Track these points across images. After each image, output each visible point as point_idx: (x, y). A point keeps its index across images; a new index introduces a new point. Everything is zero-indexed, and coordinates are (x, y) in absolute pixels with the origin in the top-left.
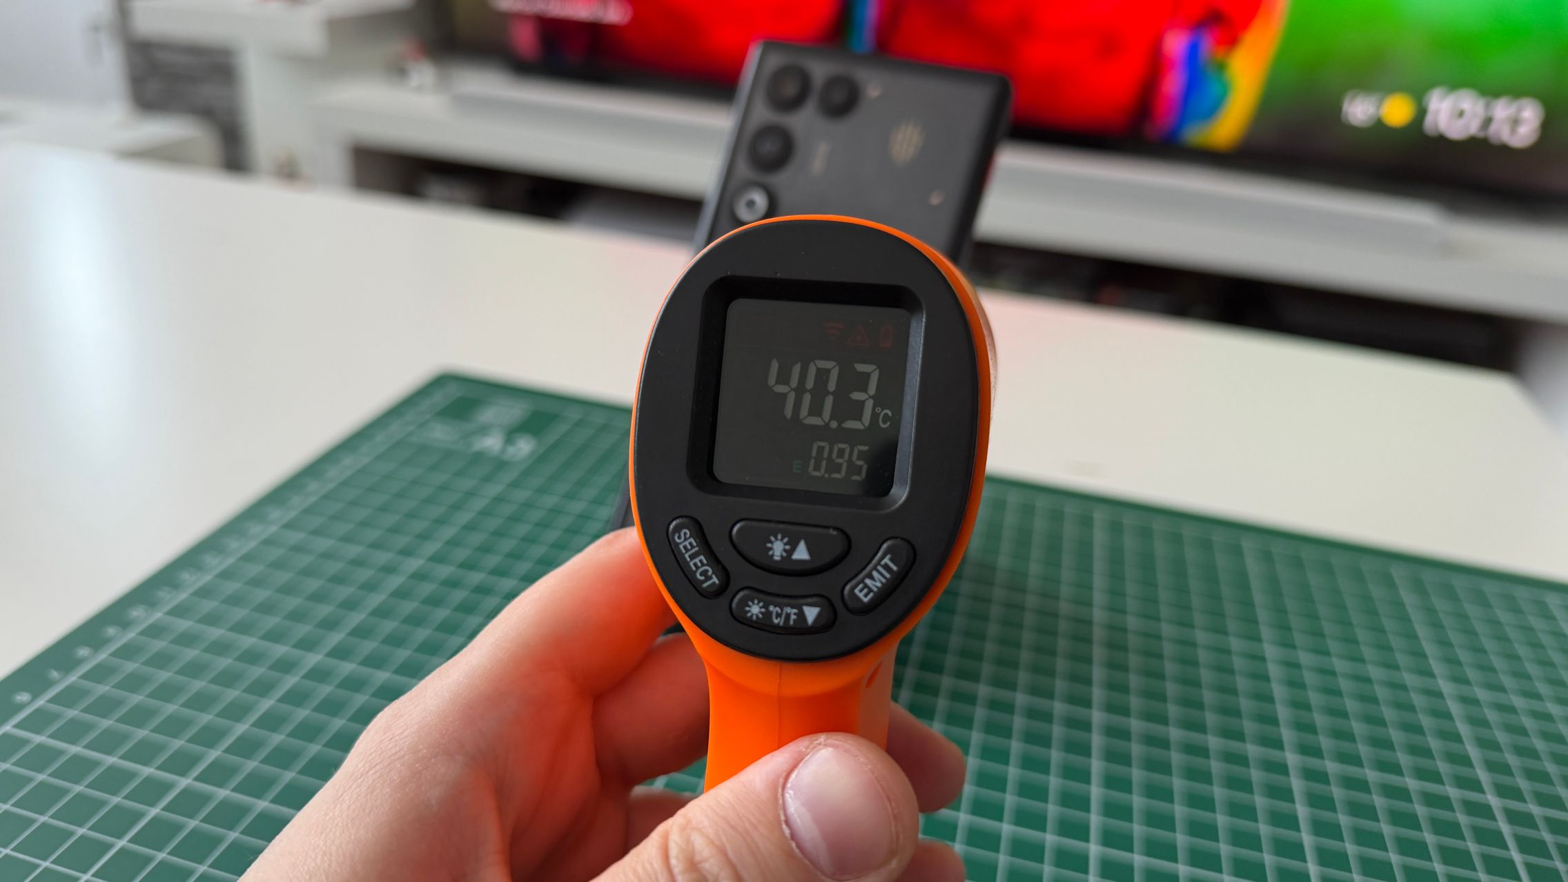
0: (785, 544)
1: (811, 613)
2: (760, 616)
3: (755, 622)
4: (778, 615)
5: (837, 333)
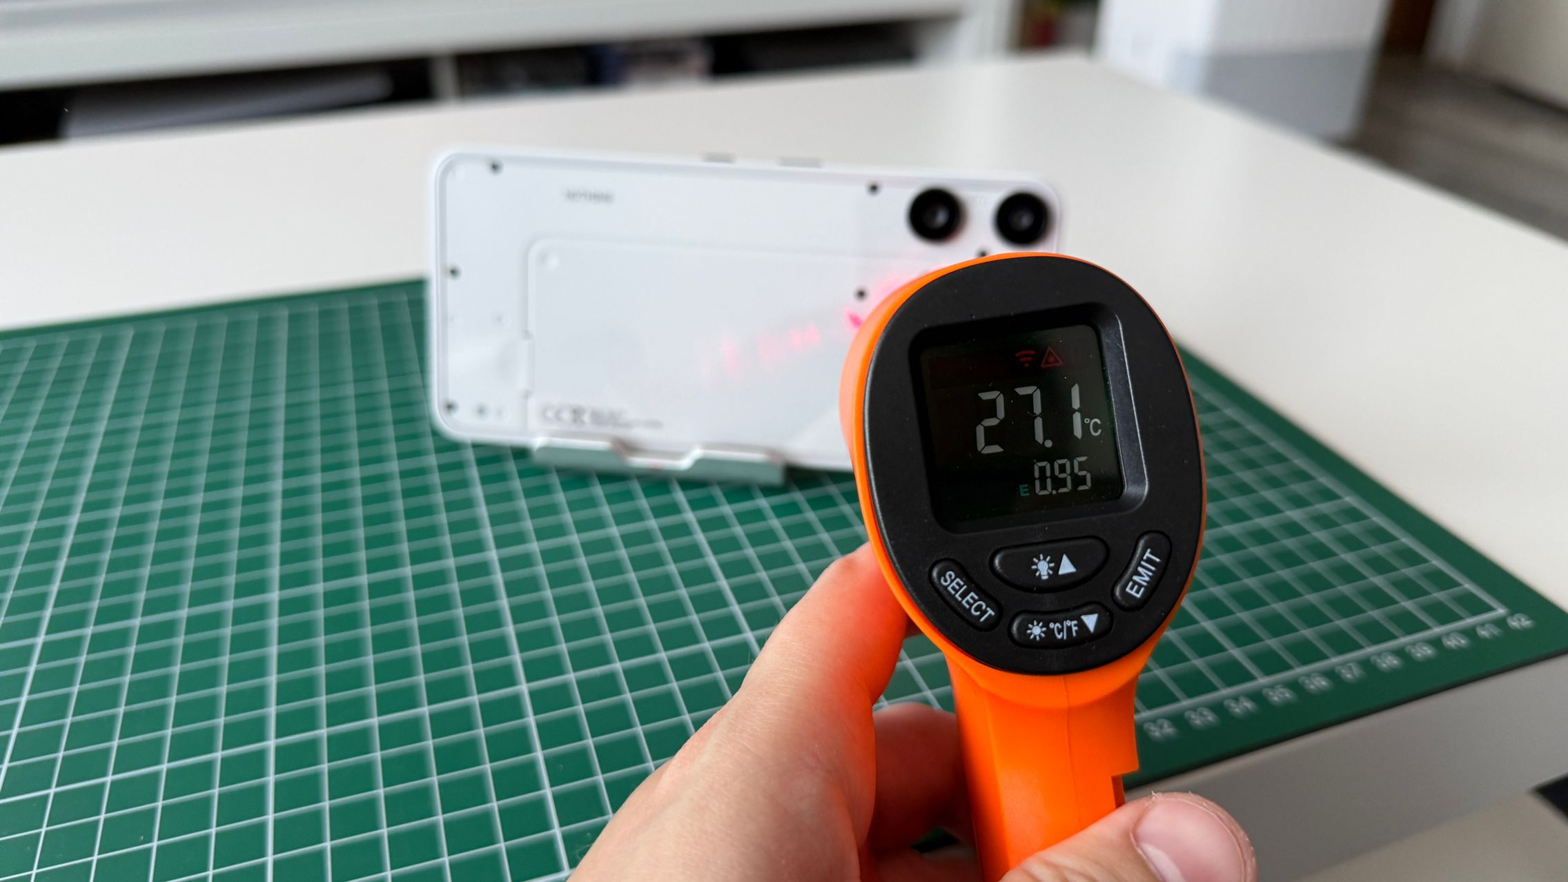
0: (1049, 562)
1: (1091, 621)
2: (1043, 635)
3: (1039, 642)
4: (1060, 631)
5: (1030, 359)
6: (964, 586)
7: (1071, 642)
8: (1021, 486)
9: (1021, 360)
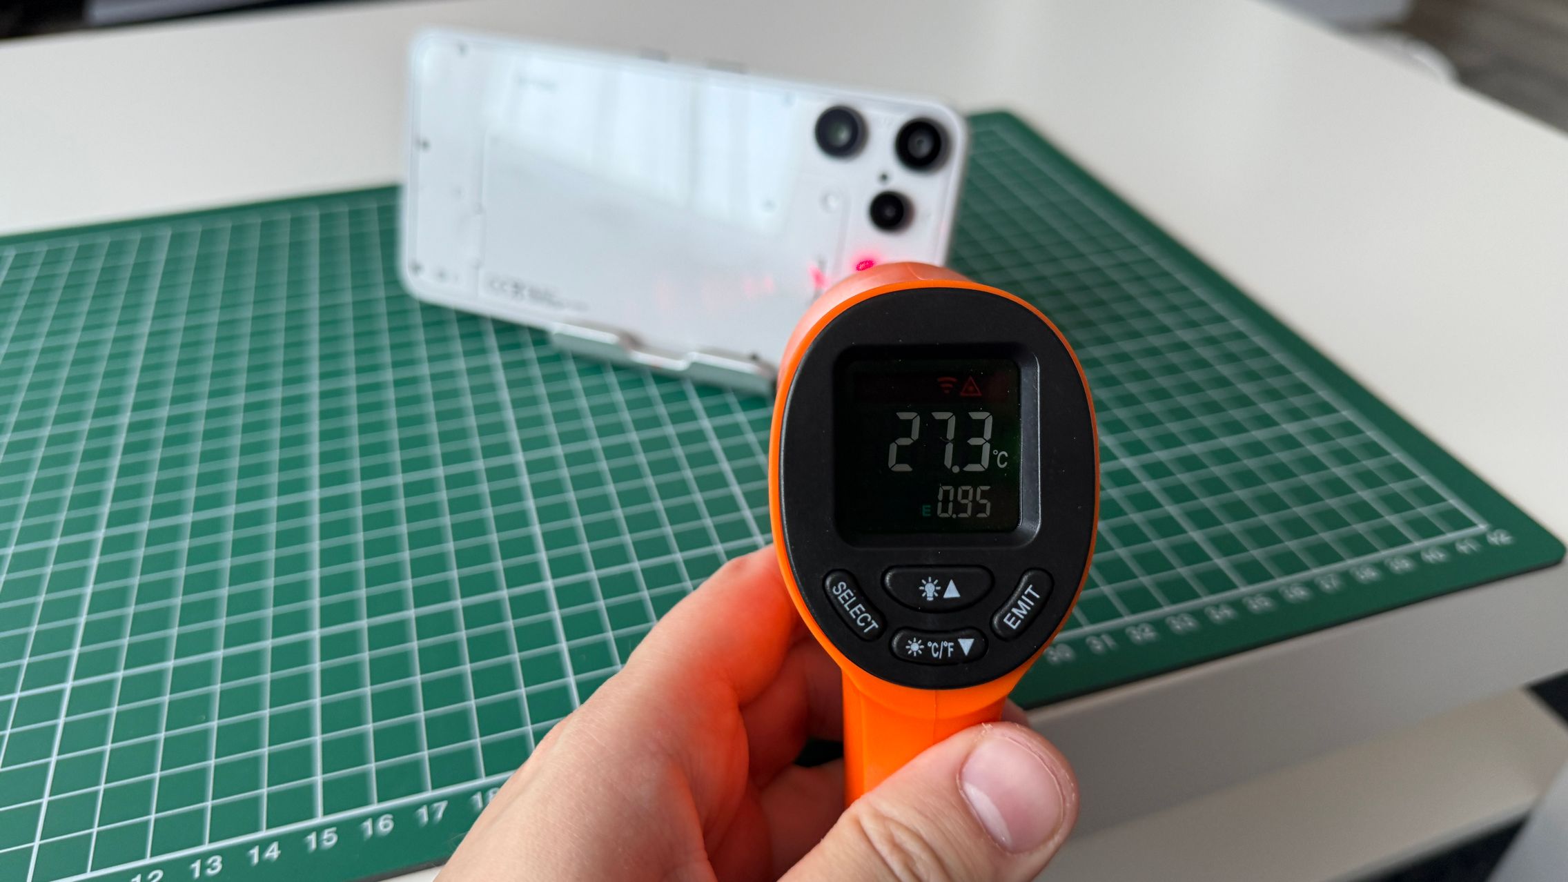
0: (936, 586)
1: (966, 645)
2: (920, 652)
3: (916, 658)
4: (936, 650)
5: (951, 386)
6: (852, 597)
7: (945, 662)
8: (924, 507)
9: (943, 385)
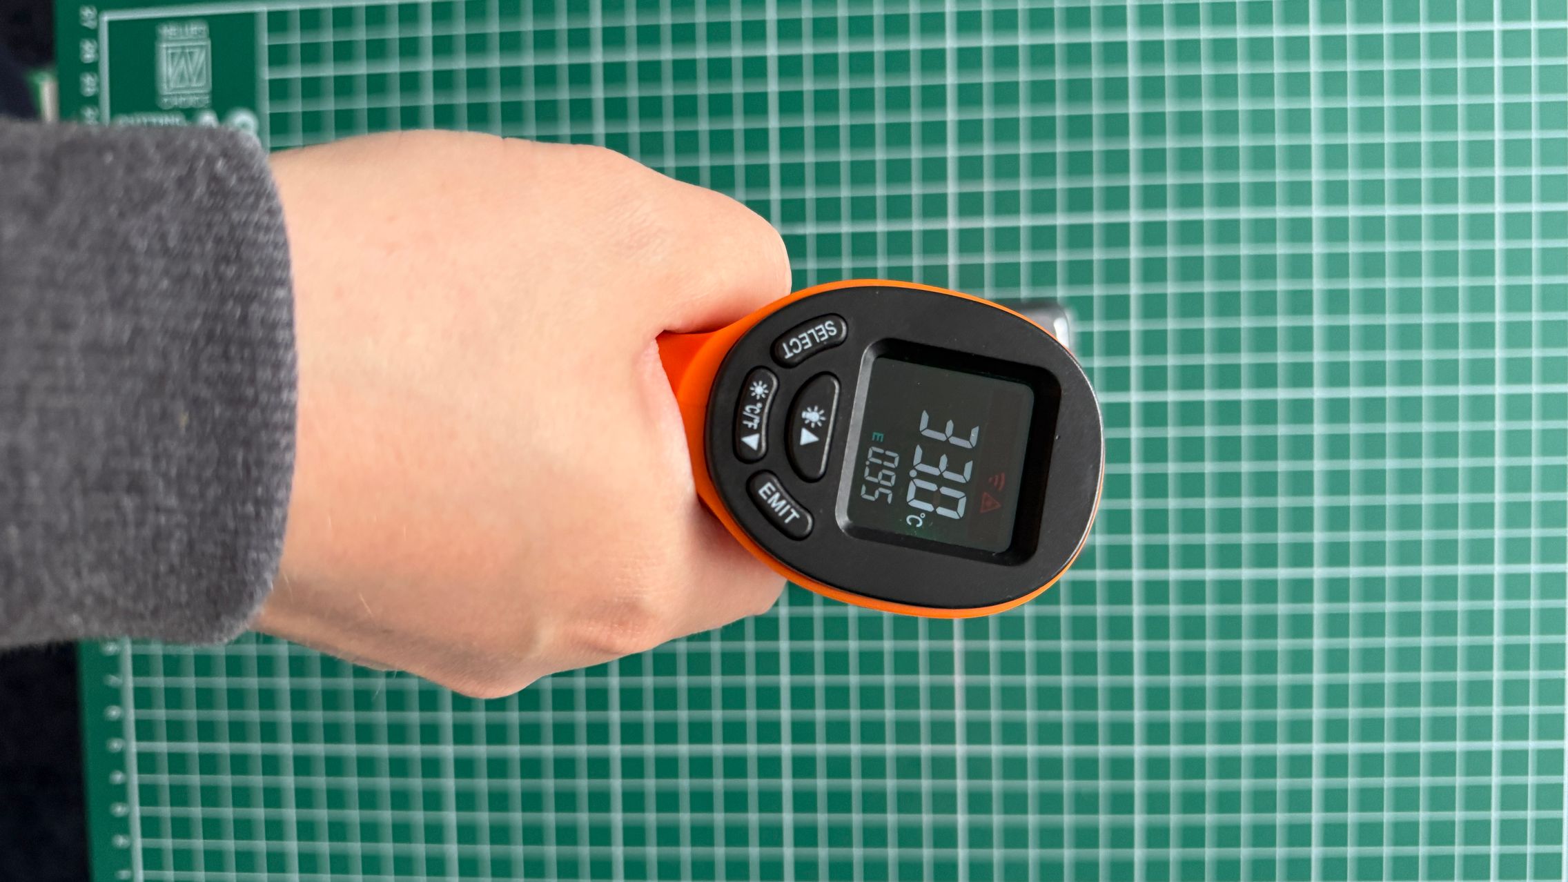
0: (816, 424)
1: (752, 441)
2: (753, 394)
3: (748, 389)
4: (752, 411)
5: (996, 483)
6: (820, 339)
7: (738, 416)
8: (882, 435)
9: (997, 477)
